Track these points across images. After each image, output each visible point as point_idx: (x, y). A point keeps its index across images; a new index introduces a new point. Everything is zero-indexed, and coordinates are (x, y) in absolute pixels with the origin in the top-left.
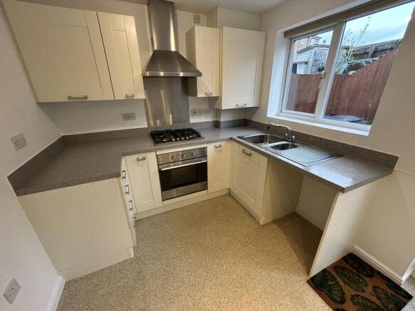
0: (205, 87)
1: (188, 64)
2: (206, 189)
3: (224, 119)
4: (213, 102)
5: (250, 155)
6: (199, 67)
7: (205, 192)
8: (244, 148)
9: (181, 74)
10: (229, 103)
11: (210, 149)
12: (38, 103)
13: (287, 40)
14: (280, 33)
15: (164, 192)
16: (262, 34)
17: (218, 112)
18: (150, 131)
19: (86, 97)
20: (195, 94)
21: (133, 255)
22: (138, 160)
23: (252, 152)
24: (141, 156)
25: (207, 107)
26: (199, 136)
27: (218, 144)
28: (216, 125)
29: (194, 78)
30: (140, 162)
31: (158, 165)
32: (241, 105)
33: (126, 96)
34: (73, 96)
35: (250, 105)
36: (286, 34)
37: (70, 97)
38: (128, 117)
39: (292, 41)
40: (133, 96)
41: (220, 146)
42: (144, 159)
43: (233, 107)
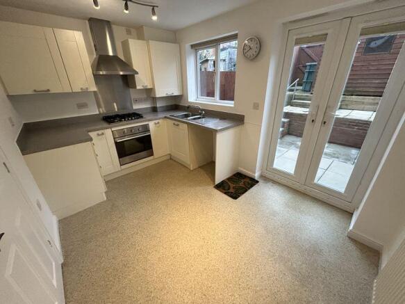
0: (142, 81)
1: (126, 65)
2: (152, 155)
3: (159, 105)
4: (149, 92)
5: (178, 125)
6: (135, 67)
7: (152, 157)
8: (174, 122)
9: (121, 73)
10: (161, 92)
11: (152, 125)
12: (8, 96)
13: (193, 50)
14: (188, 46)
15: (121, 159)
16: (177, 45)
17: (154, 99)
18: (101, 117)
19: (48, 90)
20: (135, 87)
21: (105, 198)
22: (98, 135)
23: (179, 123)
24: (100, 132)
25: (145, 96)
26: (142, 117)
27: (156, 121)
28: (154, 110)
29: (133, 76)
30: (100, 137)
31: (114, 138)
32: (170, 93)
33: (82, 89)
34: (37, 90)
35: (176, 93)
36: (192, 46)
37: (35, 91)
38: (82, 106)
39: (196, 51)
40: (87, 88)
41: (158, 123)
42: (103, 134)
43: (165, 95)
